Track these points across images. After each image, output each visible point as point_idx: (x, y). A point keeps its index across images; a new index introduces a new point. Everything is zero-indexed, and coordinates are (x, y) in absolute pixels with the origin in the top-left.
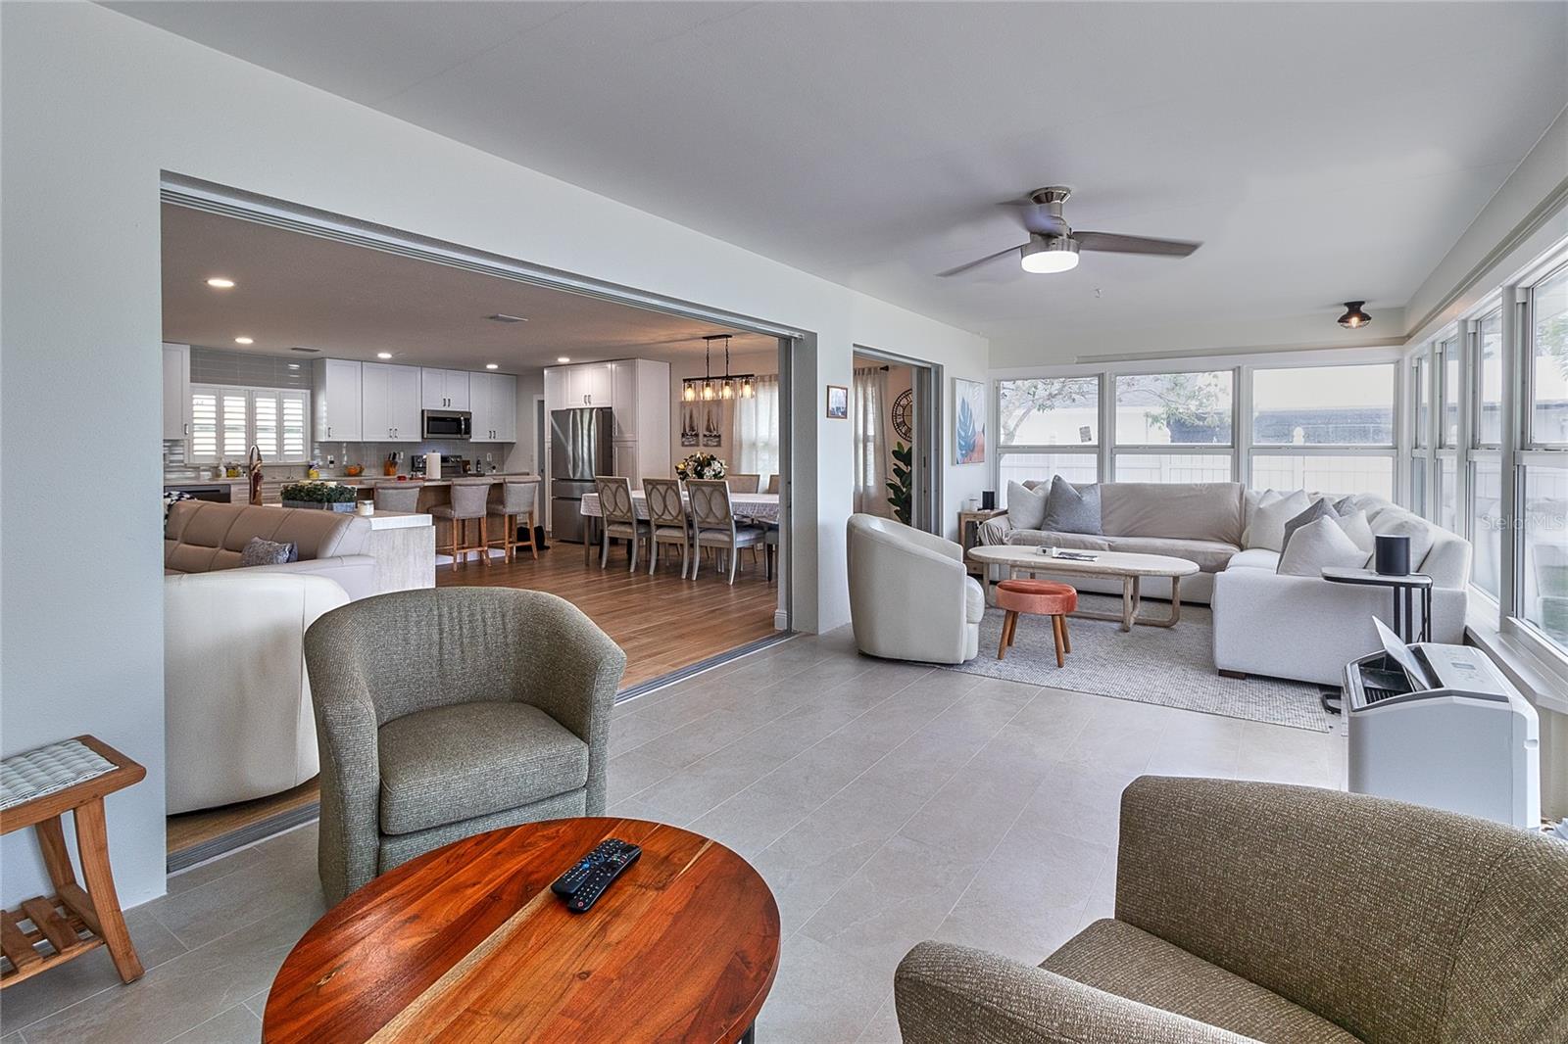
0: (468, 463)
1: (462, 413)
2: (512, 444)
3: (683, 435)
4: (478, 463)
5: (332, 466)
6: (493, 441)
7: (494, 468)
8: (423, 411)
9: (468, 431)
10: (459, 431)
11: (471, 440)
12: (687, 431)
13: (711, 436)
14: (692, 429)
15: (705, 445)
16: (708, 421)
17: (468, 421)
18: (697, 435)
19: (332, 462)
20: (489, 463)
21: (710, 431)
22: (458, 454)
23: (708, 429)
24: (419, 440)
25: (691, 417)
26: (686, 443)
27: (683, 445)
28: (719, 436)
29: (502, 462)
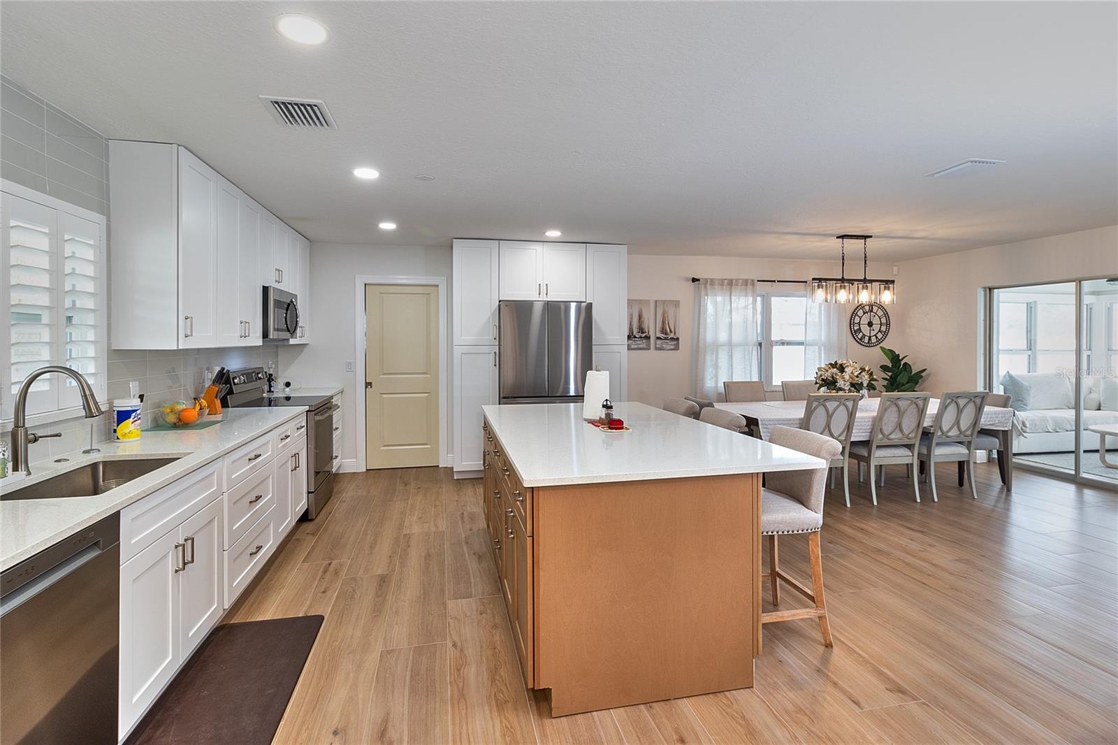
1: (292, 296)
3: (629, 337)
4: (271, 378)
8: (265, 290)
12: (635, 333)
13: (666, 339)
14: (641, 330)
15: (657, 349)
16: (663, 323)
18: (648, 338)
19: (142, 398)
21: (666, 334)
23: (663, 331)
24: (261, 342)
25: (640, 317)
26: (633, 347)
27: (629, 348)
28: (678, 339)
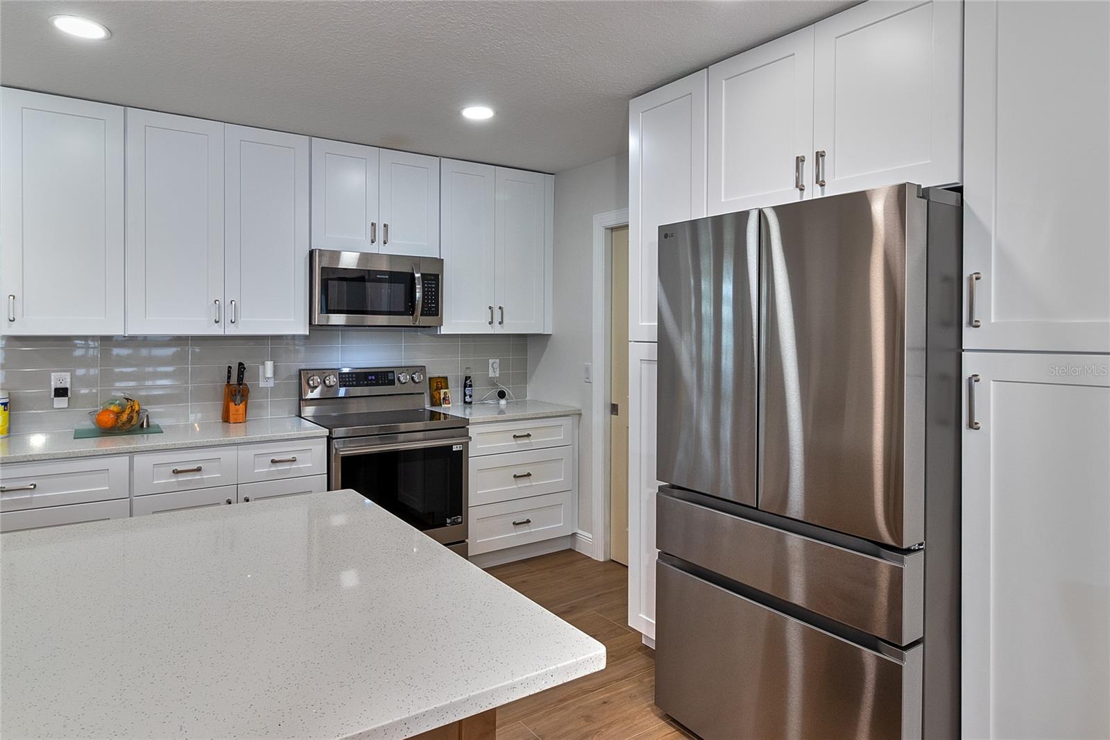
0: (442, 382)
1: (417, 261)
2: (542, 338)
4: (467, 383)
5: (61, 402)
6: (497, 330)
7: (502, 395)
8: (311, 253)
9: (433, 307)
10: (410, 309)
11: (444, 330)
17: (433, 282)
19: (61, 392)
20: (492, 383)
22: (419, 362)
24: (305, 331)
29: (523, 378)
